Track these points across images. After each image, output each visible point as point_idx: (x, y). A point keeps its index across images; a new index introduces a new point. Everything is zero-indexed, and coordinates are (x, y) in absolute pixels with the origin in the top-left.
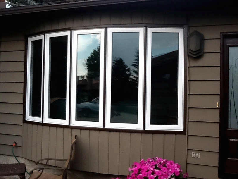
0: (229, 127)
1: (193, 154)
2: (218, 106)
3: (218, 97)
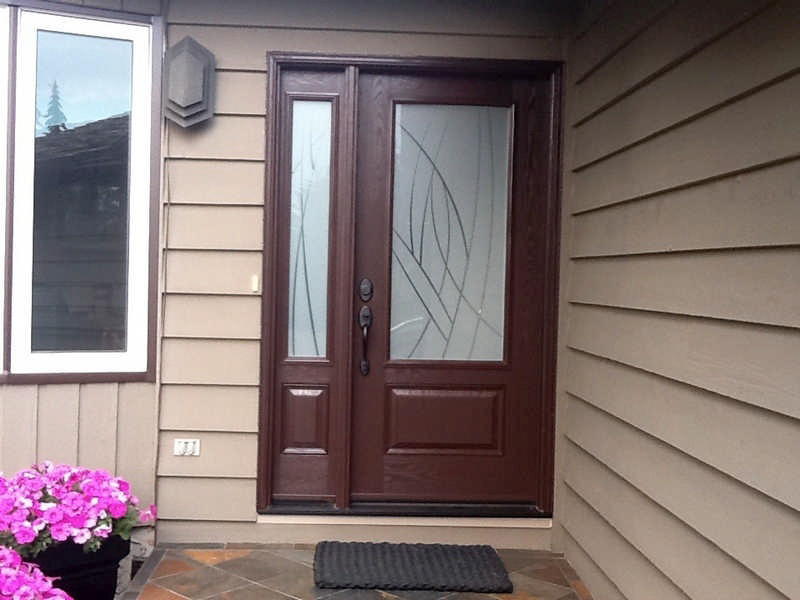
0: (290, 354)
1: (179, 445)
2: (256, 289)
3: (258, 259)
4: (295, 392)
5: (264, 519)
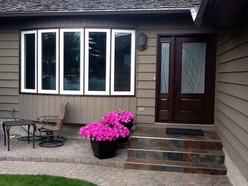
0: (161, 92)
1: (140, 109)
2: (154, 79)
3: (155, 74)
4: (162, 99)
5: (156, 123)
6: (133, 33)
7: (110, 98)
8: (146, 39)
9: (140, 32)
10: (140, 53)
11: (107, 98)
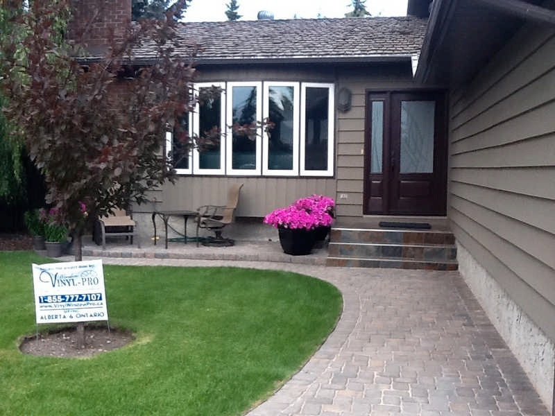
0: (372, 171)
1: (342, 196)
2: (362, 153)
3: (363, 145)
4: (374, 182)
6: (331, 88)
7: (299, 180)
8: (350, 96)
9: (341, 86)
10: (341, 116)
11: (295, 180)
